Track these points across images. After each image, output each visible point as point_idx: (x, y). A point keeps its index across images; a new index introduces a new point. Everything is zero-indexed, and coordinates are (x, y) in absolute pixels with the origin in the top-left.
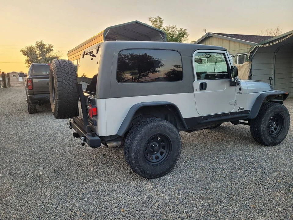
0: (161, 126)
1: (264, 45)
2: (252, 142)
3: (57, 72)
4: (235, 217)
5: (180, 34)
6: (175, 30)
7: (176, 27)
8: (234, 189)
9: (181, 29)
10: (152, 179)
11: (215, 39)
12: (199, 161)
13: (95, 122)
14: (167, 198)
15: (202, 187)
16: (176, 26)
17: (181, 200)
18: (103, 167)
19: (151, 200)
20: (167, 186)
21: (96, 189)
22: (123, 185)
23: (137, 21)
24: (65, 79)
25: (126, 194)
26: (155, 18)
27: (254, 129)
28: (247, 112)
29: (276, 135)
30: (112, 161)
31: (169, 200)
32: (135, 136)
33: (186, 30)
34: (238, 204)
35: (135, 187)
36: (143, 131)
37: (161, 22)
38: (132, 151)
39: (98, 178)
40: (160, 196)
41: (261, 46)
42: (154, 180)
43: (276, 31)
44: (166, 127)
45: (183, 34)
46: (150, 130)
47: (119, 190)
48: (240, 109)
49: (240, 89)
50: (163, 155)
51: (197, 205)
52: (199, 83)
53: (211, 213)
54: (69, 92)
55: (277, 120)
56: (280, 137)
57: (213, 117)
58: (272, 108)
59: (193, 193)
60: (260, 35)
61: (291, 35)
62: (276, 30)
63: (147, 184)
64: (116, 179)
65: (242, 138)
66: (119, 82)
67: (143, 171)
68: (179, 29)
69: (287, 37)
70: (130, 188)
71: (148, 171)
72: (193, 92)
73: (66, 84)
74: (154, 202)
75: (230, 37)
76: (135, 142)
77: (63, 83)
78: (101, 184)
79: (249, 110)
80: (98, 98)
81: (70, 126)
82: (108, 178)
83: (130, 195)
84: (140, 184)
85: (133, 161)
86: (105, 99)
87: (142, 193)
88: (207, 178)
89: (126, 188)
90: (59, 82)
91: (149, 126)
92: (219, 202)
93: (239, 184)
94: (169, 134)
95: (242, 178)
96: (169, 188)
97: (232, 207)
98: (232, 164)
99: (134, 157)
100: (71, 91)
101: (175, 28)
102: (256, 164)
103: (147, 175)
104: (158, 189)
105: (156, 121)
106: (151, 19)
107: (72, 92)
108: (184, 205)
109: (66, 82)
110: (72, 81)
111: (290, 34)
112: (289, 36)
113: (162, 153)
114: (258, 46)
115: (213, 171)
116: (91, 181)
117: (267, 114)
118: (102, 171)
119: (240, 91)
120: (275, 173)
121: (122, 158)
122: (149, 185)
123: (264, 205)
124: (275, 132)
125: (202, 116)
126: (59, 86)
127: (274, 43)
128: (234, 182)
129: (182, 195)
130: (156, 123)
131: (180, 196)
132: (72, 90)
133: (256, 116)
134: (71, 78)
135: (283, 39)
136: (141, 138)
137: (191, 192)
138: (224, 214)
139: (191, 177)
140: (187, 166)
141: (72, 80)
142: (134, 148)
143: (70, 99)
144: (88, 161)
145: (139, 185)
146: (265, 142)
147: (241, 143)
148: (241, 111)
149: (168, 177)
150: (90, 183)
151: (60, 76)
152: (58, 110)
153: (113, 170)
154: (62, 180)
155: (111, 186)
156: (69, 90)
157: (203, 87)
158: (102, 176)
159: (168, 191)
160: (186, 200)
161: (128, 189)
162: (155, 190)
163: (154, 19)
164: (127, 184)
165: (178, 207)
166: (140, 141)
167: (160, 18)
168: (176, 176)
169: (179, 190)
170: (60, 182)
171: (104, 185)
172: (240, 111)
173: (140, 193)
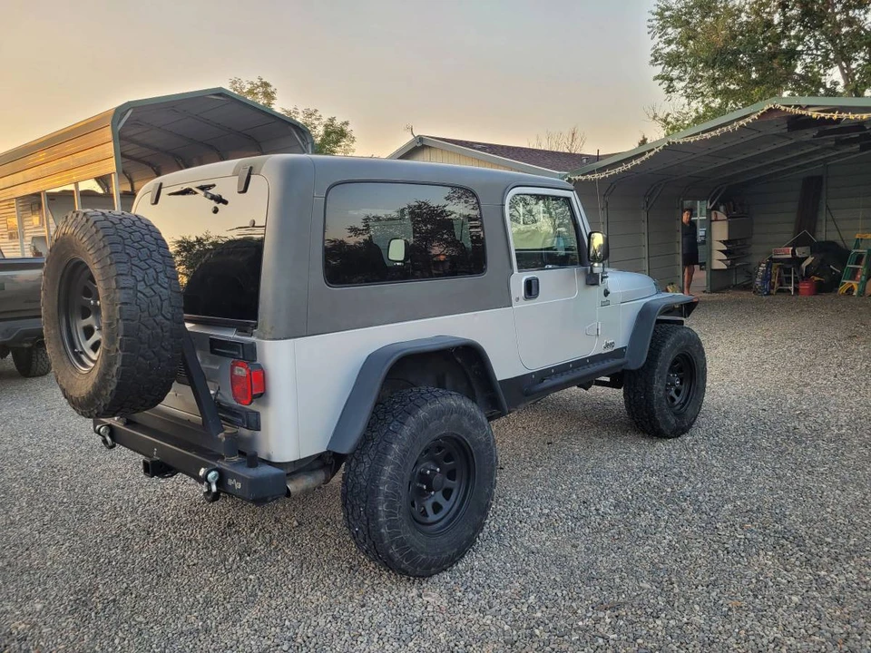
0: (451, 411)
1: (589, 177)
2: (625, 432)
3: (112, 256)
4: (713, 642)
5: (328, 134)
6: (316, 122)
7: (317, 114)
8: (662, 566)
9: (332, 120)
10: (431, 576)
11: (439, 152)
12: (527, 500)
13: (252, 418)
14: (506, 627)
15: (580, 576)
16: (316, 111)
17: (551, 625)
18: (246, 563)
19: (462, 643)
20: (487, 591)
21: (269, 642)
22: (351, 610)
23: (221, 88)
24: (144, 280)
25: (376, 640)
26: (252, 83)
27: (634, 396)
28: (619, 353)
29: (681, 408)
30: (268, 540)
31: (515, 632)
32: (386, 450)
33: (347, 123)
34: (697, 607)
35: (394, 611)
36: (406, 431)
37: (269, 96)
38: (381, 498)
39: (250, 604)
40: (481, 623)
41: (580, 177)
42: (436, 578)
43: (570, 140)
44: (461, 412)
45: (336, 134)
46: (426, 426)
47: (347, 632)
48: (607, 345)
49: (606, 293)
50: (453, 498)
51: (601, 630)
52: (523, 281)
53: (650, 645)
54: (157, 324)
55: (680, 370)
56: (690, 411)
57: (555, 373)
58: (672, 339)
59: (567, 598)
60: (535, 148)
61: (652, 153)
62: (571, 135)
63: (426, 595)
64: (318, 598)
65: (597, 424)
66: (332, 283)
67: (410, 556)
68: (325, 120)
69: (643, 158)
70: (378, 619)
71: (422, 553)
72: (511, 306)
73: (148, 295)
74: (474, 646)
75: (479, 149)
76: (388, 469)
77: (139, 294)
78: (274, 621)
79: (625, 348)
80: (267, 336)
81: (108, 439)
82: (286, 599)
83: (391, 640)
84: (403, 598)
85: (383, 531)
86: (292, 340)
87: (425, 626)
88: (574, 546)
89: (366, 621)
90: (122, 288)
91: (422, 413)
92: (649, 610)
93: (662, 549)
94: (468, 434)
95: (660, 532)
96: (495, 595)
97: (688, 617)
98: (615, 499)
99: (387, 517)
100: (164, 317)
101: (314, 117)
102: (669, 490)
103: (421, 566)
104: (466, 602)
105: (436, 397)
106: (237, 85)
107: (168, 322)
108: (566, 637)
109: (148, 290)
110: (166, 285)
111: (649, 151)
112: (647, 156)
113: (447, 494)
114: (573, 178)
115: (578, 524)
116: (232, 617)
117: (663, 354)
118: (251, 577)
119: (605, 299)
120: (726, 507)
121: (296, 523)
122: (430, 596)
123: (756, 596)
124: (678, 399)
125: (532, 373)
126: (126, 303)
127: (613, 172)
128: (648, 547)
129: (544, 609)
130: (437, 405)
131: (539, 614)
132: (169, 316)
133: (643, 362)
134: (161, 275)
135: (634, 163)
136: (405, 452)
137: (560, 595)
138: (683, 641)
139: (535, 551)
140: (506, 521)
141: (166, 280)
142: (384, 488)
143: (162, 347)
144: (180, 552)
145: (400, 603)
146: (663, 427)
147: (599, 435)
148: (610, 350)
149: (472, 560)
150: (234, 625)
151: (124, 268)
152: (113, 387)
153: (290, 570)
154: (120, 634)
155: (314, 624)
156: (160, 317)
157: (531, 289)
158: (260, 594)
159: (496, 602)
160: (562, 622)
161: (375, 620)
162: (456, 610)
163: (249, 86)
164: (363, 606)
165: (552, 646)
166: (402, 461)
167: (266, 85)
168: (491, 555)
169: (526, 597)
170: (117, 641)
171: (287, 623)
172: (607, 351)
173: (418, 627)
